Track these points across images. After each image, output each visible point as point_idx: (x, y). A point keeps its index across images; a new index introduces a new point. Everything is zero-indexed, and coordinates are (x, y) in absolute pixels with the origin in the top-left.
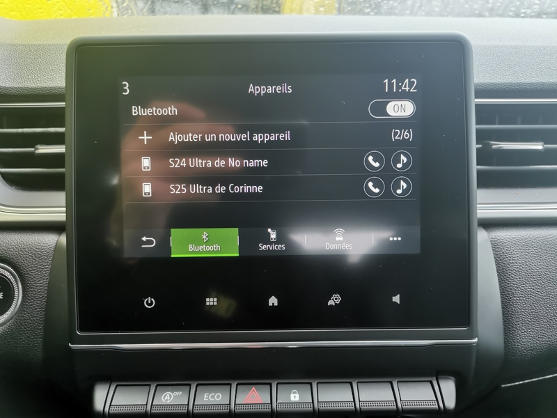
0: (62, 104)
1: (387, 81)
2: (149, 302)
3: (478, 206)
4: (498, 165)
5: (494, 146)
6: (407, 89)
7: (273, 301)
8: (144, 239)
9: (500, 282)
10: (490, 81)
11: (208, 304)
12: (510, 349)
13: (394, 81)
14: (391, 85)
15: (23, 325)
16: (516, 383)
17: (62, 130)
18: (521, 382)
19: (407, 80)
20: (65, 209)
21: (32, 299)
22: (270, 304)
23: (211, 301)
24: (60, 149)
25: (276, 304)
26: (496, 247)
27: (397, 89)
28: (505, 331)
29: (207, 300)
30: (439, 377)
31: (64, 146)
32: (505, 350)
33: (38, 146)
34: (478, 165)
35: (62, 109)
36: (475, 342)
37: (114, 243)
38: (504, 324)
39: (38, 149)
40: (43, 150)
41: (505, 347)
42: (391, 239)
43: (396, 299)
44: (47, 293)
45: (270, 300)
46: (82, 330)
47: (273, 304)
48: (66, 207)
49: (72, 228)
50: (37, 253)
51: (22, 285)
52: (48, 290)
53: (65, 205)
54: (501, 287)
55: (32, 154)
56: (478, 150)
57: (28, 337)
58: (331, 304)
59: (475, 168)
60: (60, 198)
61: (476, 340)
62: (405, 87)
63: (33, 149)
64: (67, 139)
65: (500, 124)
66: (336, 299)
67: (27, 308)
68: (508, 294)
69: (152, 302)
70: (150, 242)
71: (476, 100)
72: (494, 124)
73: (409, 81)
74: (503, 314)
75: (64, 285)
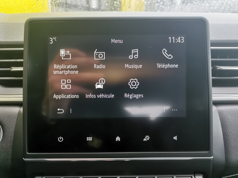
0: (22, 49)
1: (170, 38)
2: (60, 139)
3: (213, 95)
4: (219, 77)
5: (218, 68)
6: (180, 41)
7: (118, 139)
8: (59, 110)
9: (223, 130)
10: (215, 39)
11: (87, 140)
12: (228, 161)
13: (174, 38)
14: (172, 40)
15: (2, 149)
16: (229, 176)
17: (22, 60)
18: (231, 176)
19: (179, 37)
20: (22, 96)
21: (7, 137)
22: (117, 140)
23: (89, 139)
24: (21, 69)
25: (119, 140)
26: (220, 114)
27: (175, 42)
28: (225, 153)
29: (87, 138)
30: (195, 174)
31: (23, 68)
32: (226, 161)
33: (12, 67)
34: (212, 76)
35: (22, 51)
36: (212, 158)
37: (44, 114)
38: (225, 149)
39: (12, 69)
40: (14, 69)
41: (226, 160)
42: (173, 110)
43: (175, 138)
44: (14, 134)
45: (116, 138)
46: (29, 152)
47: (118, 140)
48: (23, 95)
49: (25, 104)
50: (10, 116)
51: (3, 130)
52: (14, 133)
53: (22, 94)
54: (223, 132)
55: (10, 71)
56: (212, 69)
57: (4, 155)
58: (145, 140)
59: (211, 78)
60: (20, 90)
61: (212, 157)
62: (179, 40)
63: (10, 69)
64: (24, 64)
65: (219, 58)
66: (147, 138)
67: (4, 141)
68: (227, 135)
69: (62, 139)
70: (61, 111)
71: (211, 48)
72: (217, 58)
73: (180, 38)
74: (224, 145)
75: (22, 131)
